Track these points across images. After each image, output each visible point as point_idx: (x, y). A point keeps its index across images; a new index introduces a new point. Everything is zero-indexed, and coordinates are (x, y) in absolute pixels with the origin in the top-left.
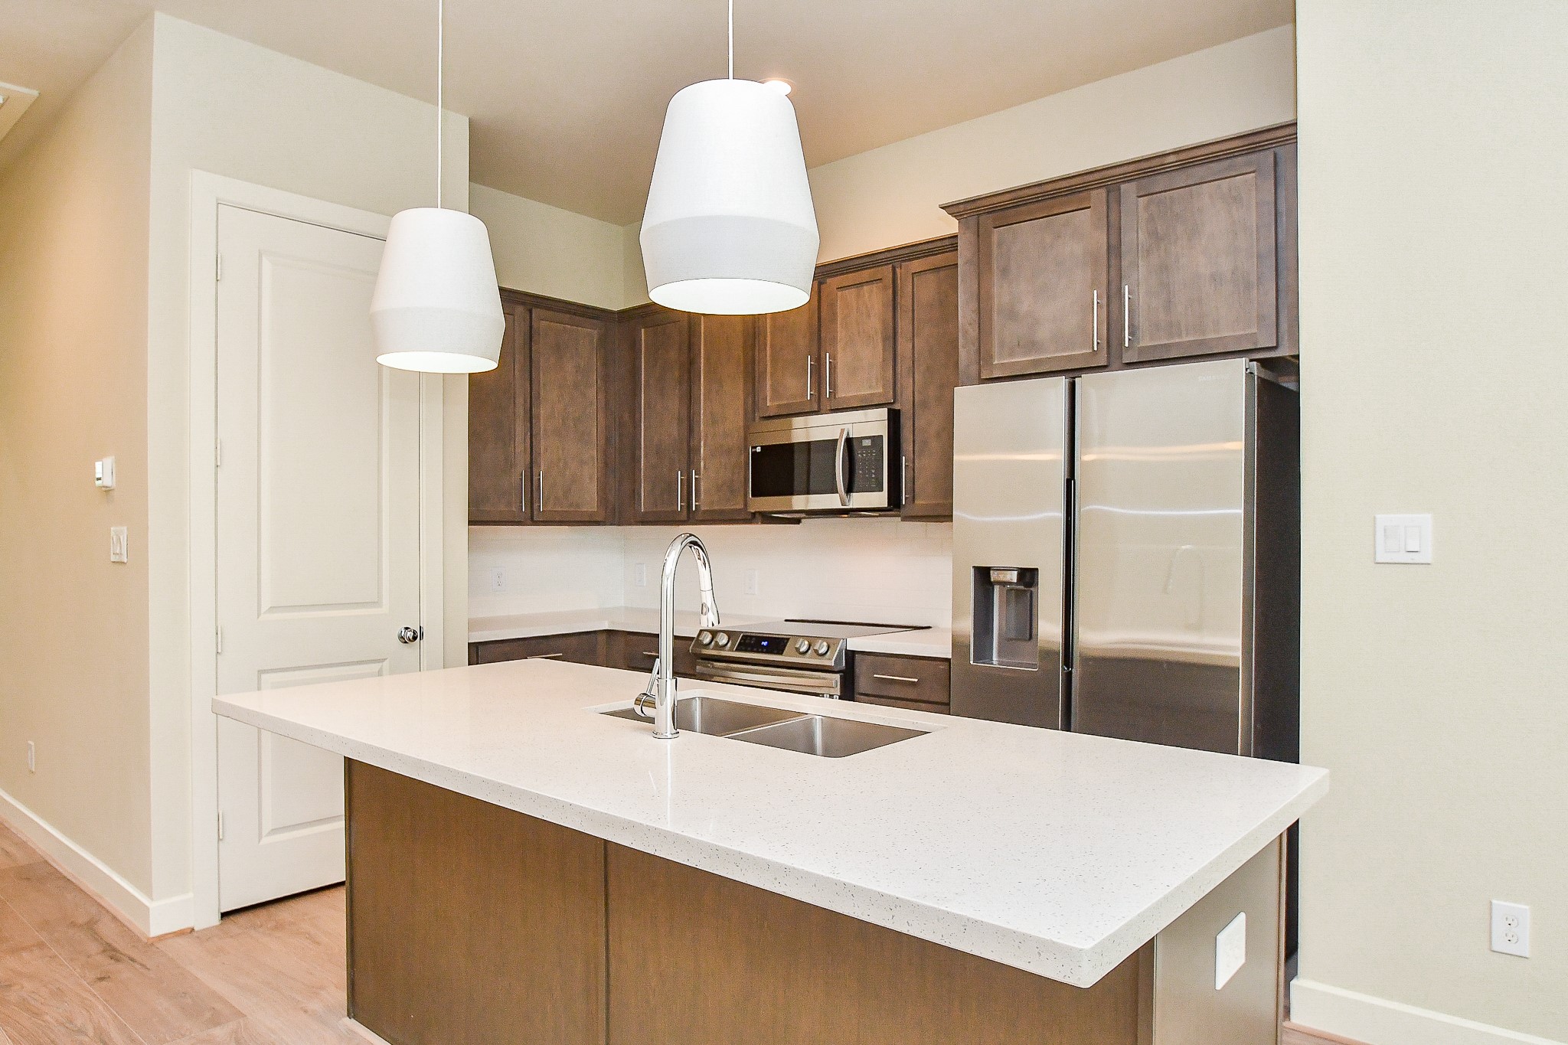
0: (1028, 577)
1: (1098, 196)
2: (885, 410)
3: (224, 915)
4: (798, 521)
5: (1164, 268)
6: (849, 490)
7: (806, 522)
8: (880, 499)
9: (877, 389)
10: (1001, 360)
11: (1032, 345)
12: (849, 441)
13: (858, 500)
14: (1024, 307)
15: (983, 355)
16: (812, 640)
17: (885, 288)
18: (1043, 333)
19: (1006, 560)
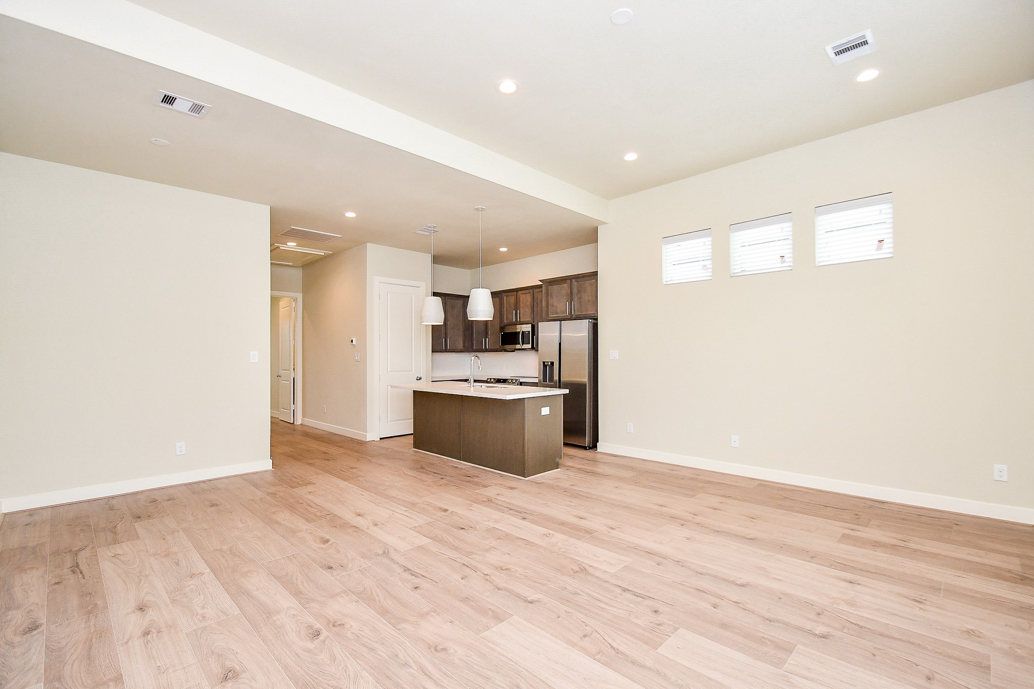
0: (552, 363)
1: (568, 281)
2: (530, 325)
3: (381, 439)
4: (514, 351)
5: (580, 298)
6: (523, 344)
7: (516, 352)
8: (530, 346)
9: (528, 319)
10: (551, 316)
11: (557, 313)
12: (523, 332)
13: (525, 346)
14: (555, 304)
15: (547, 314)
16: (512, 380)
17: (531, 295)
18: (559, 310)
19: (548, 360)
